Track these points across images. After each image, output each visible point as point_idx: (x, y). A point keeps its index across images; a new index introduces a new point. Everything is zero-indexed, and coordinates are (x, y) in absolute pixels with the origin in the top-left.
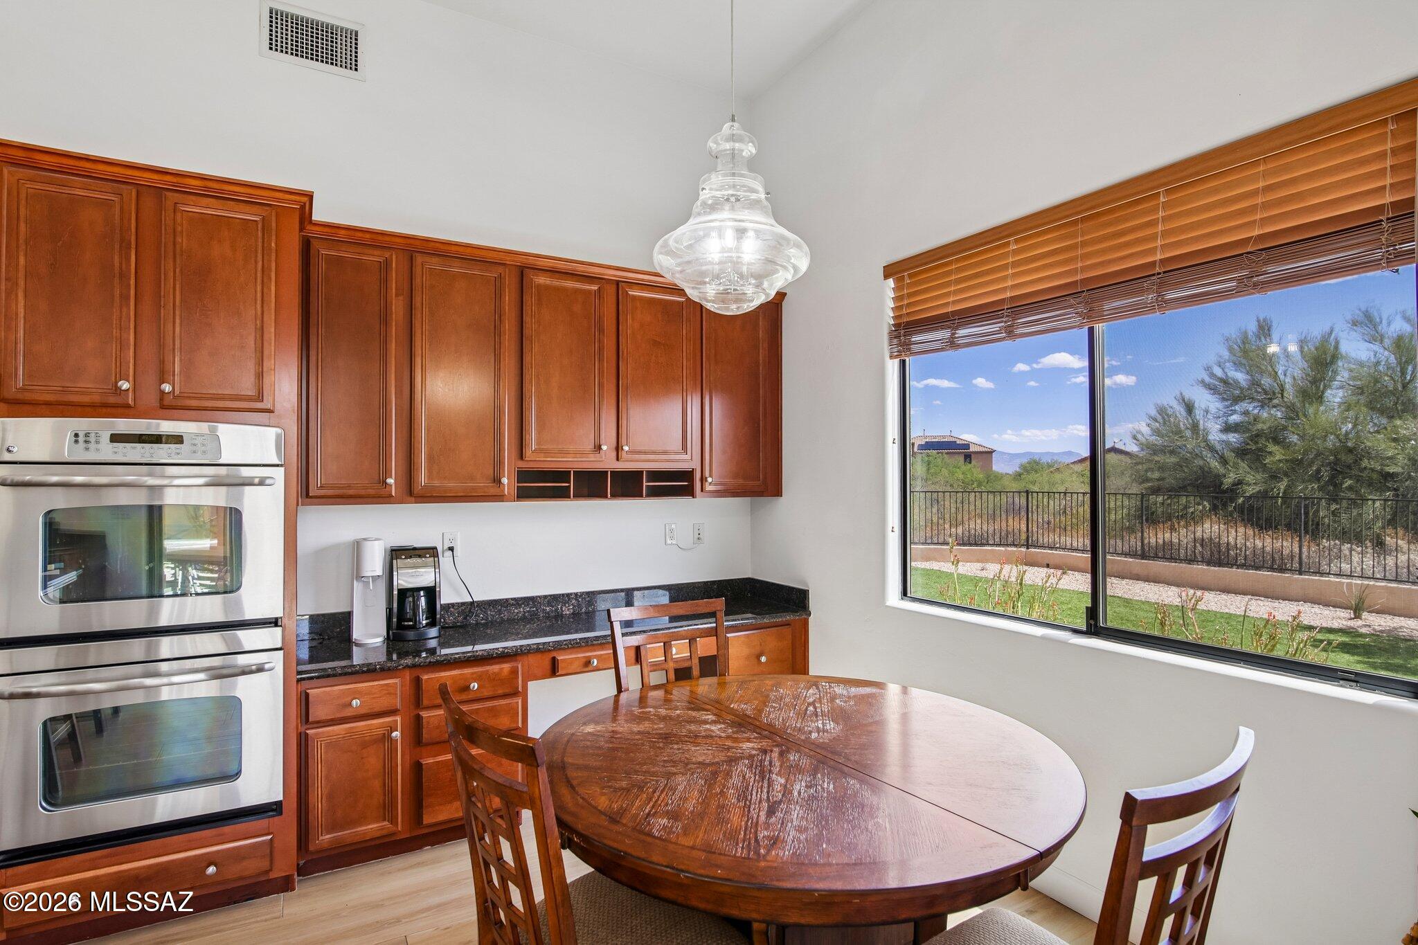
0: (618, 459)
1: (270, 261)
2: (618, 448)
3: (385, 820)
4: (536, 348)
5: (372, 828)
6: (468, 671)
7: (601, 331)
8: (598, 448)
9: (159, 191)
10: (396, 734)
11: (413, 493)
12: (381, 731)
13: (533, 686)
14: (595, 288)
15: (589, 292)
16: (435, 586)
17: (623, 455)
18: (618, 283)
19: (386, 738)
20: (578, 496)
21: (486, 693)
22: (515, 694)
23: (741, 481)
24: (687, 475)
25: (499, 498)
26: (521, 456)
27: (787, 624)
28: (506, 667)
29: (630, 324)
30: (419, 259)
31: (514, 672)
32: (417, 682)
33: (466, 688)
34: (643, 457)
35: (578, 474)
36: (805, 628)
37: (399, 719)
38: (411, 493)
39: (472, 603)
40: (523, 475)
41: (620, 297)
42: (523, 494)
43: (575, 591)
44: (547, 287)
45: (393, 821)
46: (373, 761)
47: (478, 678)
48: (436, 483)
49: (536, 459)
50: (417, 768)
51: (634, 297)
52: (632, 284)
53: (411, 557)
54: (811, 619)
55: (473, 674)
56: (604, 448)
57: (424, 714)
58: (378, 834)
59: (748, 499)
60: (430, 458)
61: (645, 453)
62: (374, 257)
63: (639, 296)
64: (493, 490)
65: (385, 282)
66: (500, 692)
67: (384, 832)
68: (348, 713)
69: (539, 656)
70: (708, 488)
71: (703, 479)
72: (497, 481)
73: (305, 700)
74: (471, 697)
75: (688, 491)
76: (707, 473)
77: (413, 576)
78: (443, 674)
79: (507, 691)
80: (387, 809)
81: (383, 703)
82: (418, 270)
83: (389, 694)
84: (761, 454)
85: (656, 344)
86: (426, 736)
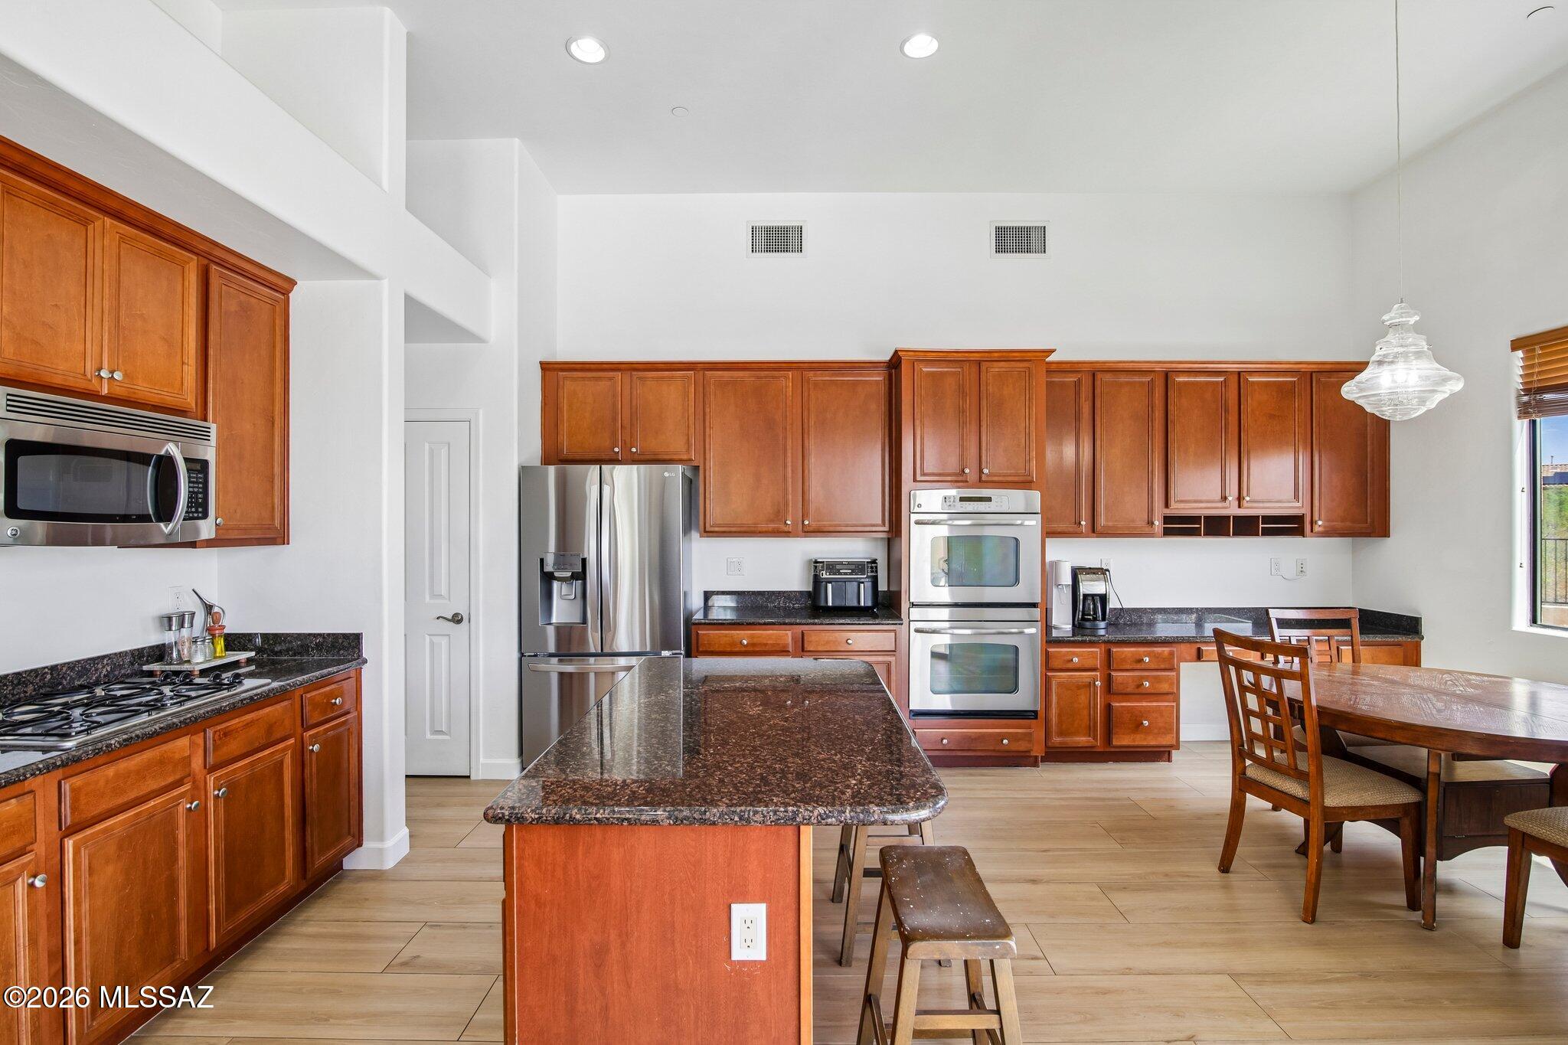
0: (1239, 507)
1: (1032, 393)
2: (1240, 499)
3: (1090, 736)
4: (1178, 428)
5: (1082, 740)
6: (1141, 649)
7: (1227, 411)
8: (1224, 498)
9: (979, 363)
10: (1098, 683)
11: (1094, 531)
12: (1088, 680)
13: (1183, 665)
14: (1222, 379)
15: (1217, 382)
16: (1106, 594)
17: (1244, 503)
18: (1239, 373)
19: (1090, 685)
20: (1207, 534)
21: (1153, 666)
22: (1171, 669)
23: (1348, 524)
24: (1298, 519)
25: (1152, 535)
26: (1167, 505)
27: (1399, 644)
28: (1166, 650)
29: (1250, 404)
30: (1099, 376)
31: (1172, 654)
32: (1109, 652)
33: (1141, 661)
34: (1261, 505)
35: (1207, 518)
36: (1417, 650)
37: (1098, 674)
38: (1093, 531)
39: (1122, 609)
40: (1167, 519)
41: (1242, 384)
42: (1168, 532)
43: (1197, 607)
44: (1186, 383)
45: (1095, 738)
46: (1083, 699)
47: (1148, 654)
48: (1110, 524)
49: (1177, 509)
50: (1108, 708)
51: (1253, 382)
52: (1252, 373)
53: (1088, 574)
54: (1423, 643)
55: (1144, 651)
56: (1230, 498)
57: (1113, 673)
58: (1086, 745)
59: (1350, 539)
60: (1106, 507)
61: (1263, 502)
62: (1071, 379)
63: (1257, 381)
64: (1147, 530)
65: (1077, 393)
66: (1162, 666)
67: (1090, 744)
68: (1070, 666)
69: (1188, 645)
70: (1316, 529)
71: (1312, 523)
72: (1151, 523)
73: (1047, 656)
74: (1143, 667)
75: (1299, 532)
76: (1316, 517)
77: (1091, 586)
78: (1125, 649)
79: (1167, 666)
80: (1090, 730)
81: (1089, 663)
82: (1098, 383)
83: (1093, 657)
84: (1368, 501)
85: (1272, 416)
86: (1114, 687)
